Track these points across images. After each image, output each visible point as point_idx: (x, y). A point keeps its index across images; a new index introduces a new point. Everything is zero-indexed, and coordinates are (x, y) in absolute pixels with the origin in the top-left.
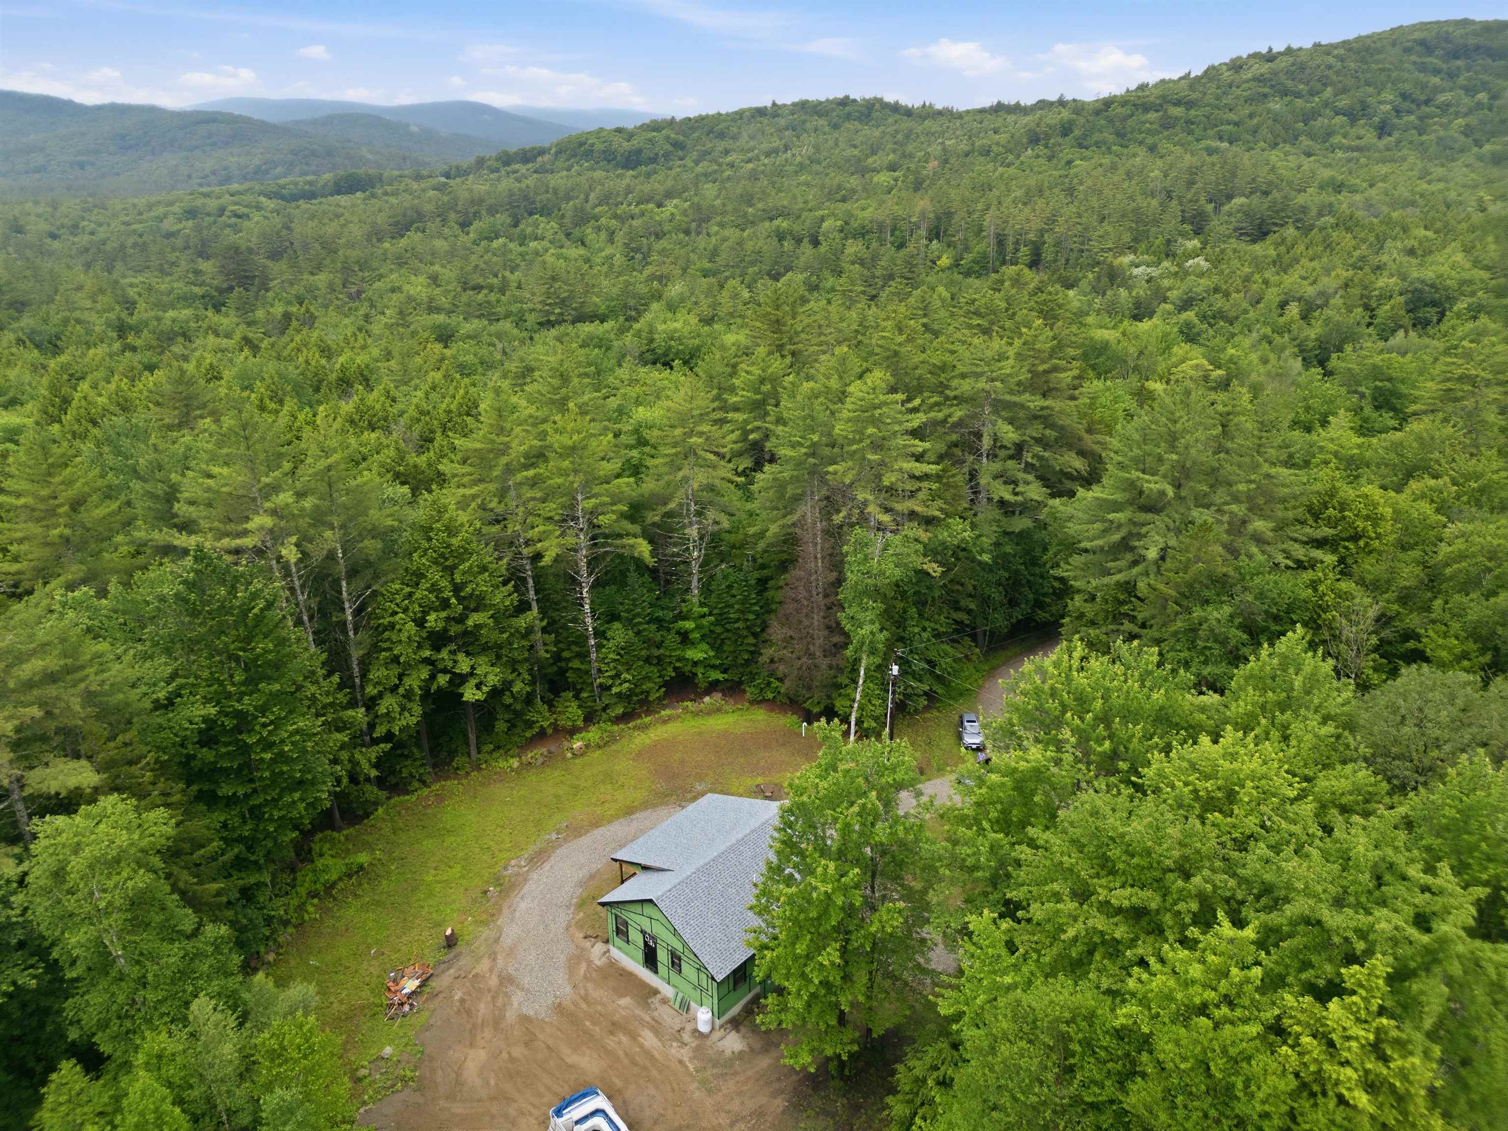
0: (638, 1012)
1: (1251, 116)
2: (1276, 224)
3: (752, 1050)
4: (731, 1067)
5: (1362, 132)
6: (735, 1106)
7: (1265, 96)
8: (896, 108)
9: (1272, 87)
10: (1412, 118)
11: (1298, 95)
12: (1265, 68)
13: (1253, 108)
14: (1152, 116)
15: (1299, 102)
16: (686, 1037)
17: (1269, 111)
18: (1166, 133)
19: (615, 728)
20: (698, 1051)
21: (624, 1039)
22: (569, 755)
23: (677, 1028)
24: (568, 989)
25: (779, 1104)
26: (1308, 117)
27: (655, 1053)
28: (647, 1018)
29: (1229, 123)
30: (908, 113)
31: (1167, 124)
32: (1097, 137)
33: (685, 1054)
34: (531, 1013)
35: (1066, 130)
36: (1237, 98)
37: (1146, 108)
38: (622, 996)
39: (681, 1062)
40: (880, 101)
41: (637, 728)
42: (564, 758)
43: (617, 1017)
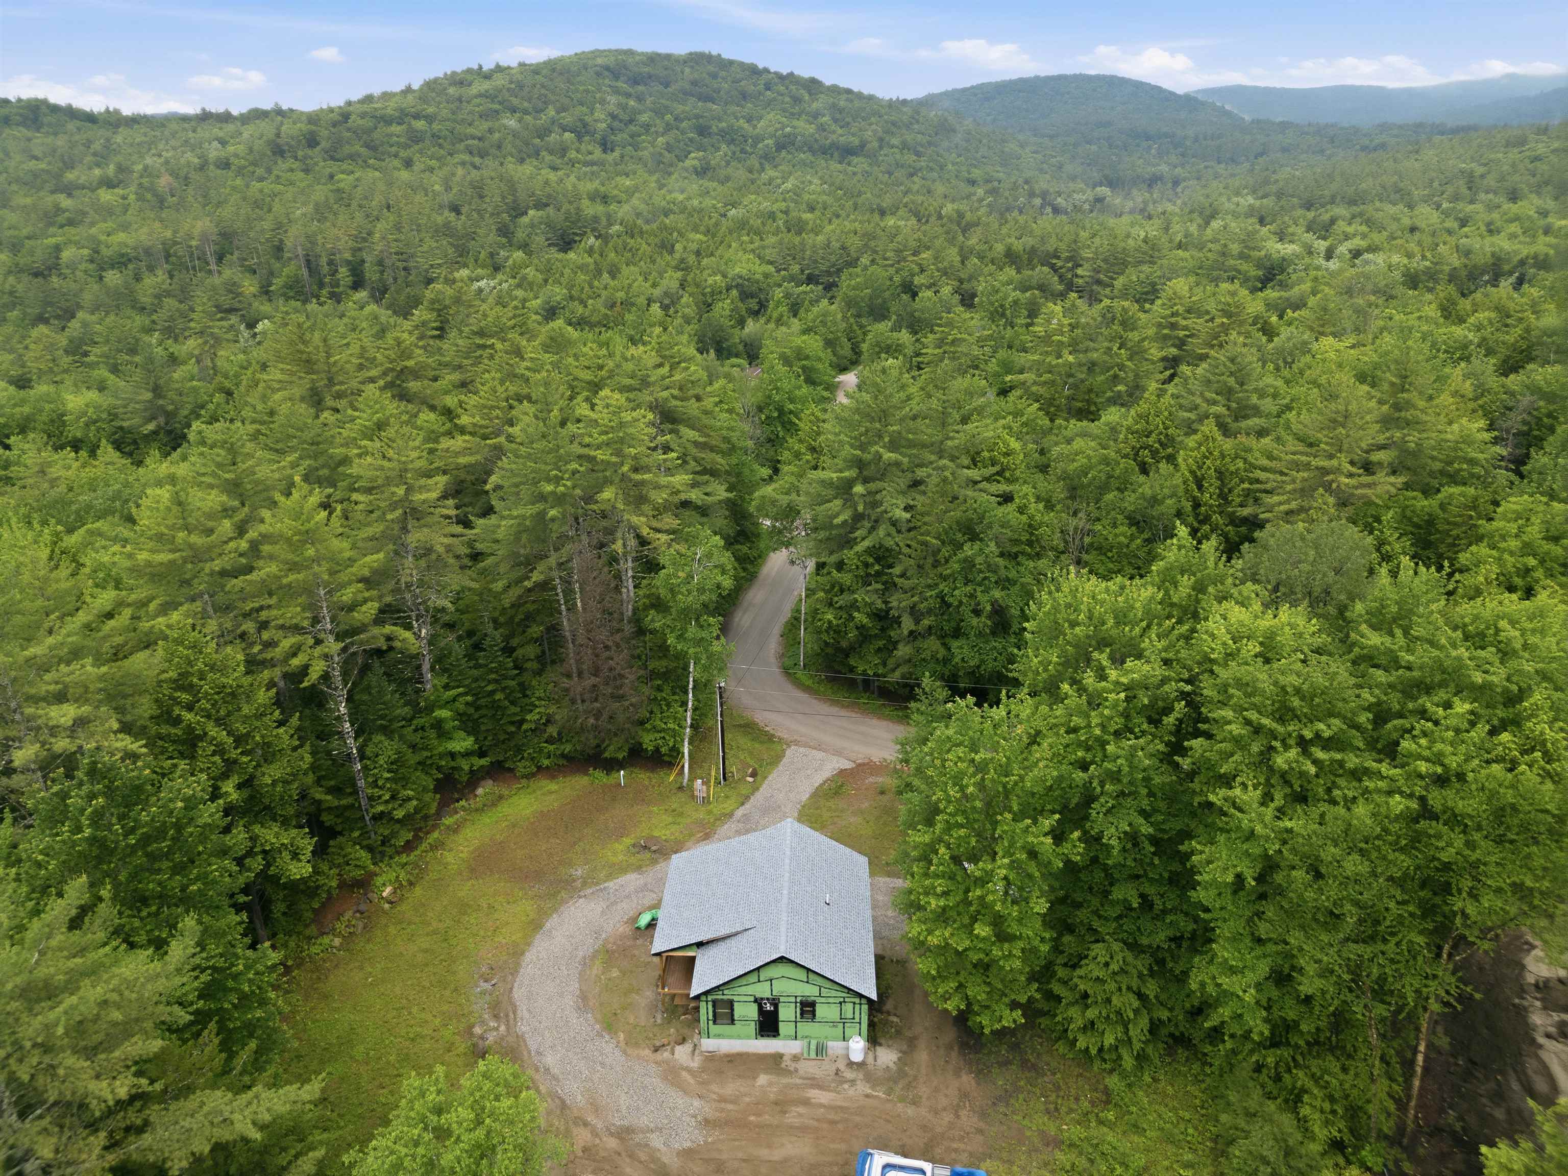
0: (785, 1080)
1: (491, 131)
2: (575, 234)
3: (904, 1053)
4: (906, 1075)
5: (590, 148)
6: (943, 1102)
7: (497, 112)
8: (71, 113)
9: (500, 103)
10: (625, 136)
11: (526, 112)
12: (486, 85)
13: (490, 124)
14: (396, 129)
15: (528, 118)
16: (849, 1074)
17: (506, 127)
18: (416, 147)
19: (412, 857)
20: (870, 1078)
21: (801, 1109)
22: (387, 906)
23: (832, 1073)
24: (697, 1103)
25: (967, 1080)
26: (542, 133)
27: (839, 1103)
28: (798, 1081)
29: (473, 138)
30: (90, 118)
31: (415, 138)
32: (347, 149)
33: (862, 1088)
34: (688, 1144)
35: (312, 141)
36: (471, 113)
37: (388, 121)
38: (755, 1078)
39: (867, 1096)
40: (45, 102)
41: (433, 848)
42: (384, 912)
43: (772, 1097)
